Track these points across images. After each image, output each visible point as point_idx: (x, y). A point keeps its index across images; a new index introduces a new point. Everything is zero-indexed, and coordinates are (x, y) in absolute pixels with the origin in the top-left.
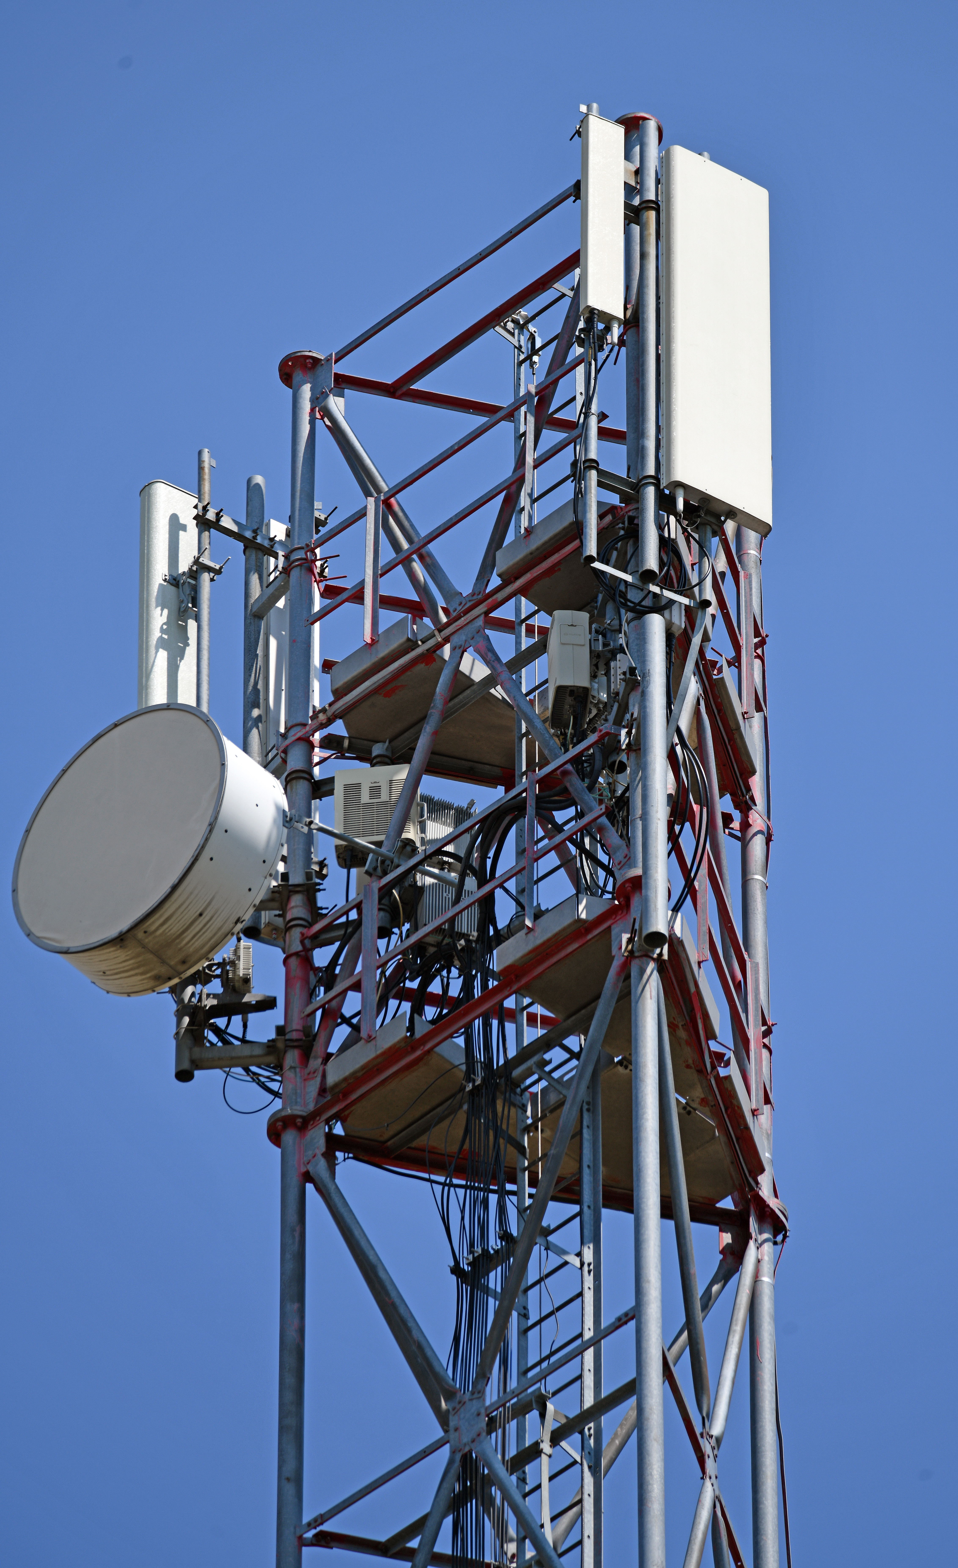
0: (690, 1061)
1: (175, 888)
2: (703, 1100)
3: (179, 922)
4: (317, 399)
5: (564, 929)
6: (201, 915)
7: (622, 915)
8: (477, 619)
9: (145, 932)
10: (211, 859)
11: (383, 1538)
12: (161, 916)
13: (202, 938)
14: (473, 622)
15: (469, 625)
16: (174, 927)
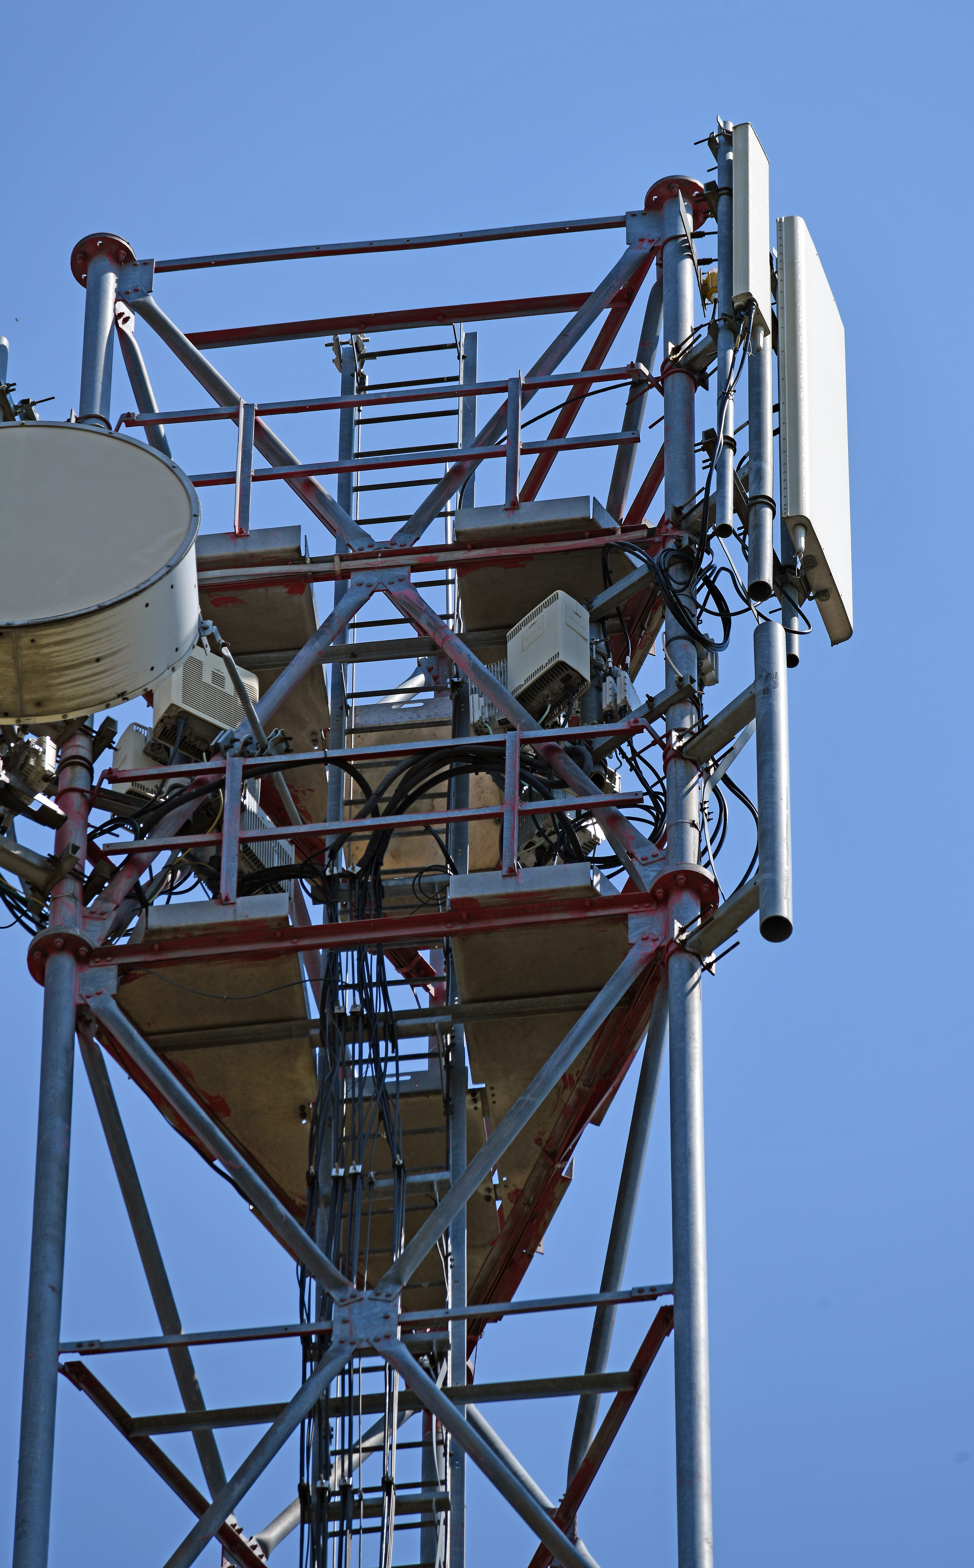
0: (546, 1137)
1: (102, 609)
2: (517, 1191)
3: (73, 652)
4: (127, 293)
5: (567, 890)
6: (98, 660)
7: (649, 909)
8: (399, 568)
9: (33, 641)
10: (147, 605)
11: (134, 1413)
12: (63, 633)
13: (79, 688)
14: (392, 569)
15: (385, 571)
16: (64, 655)
